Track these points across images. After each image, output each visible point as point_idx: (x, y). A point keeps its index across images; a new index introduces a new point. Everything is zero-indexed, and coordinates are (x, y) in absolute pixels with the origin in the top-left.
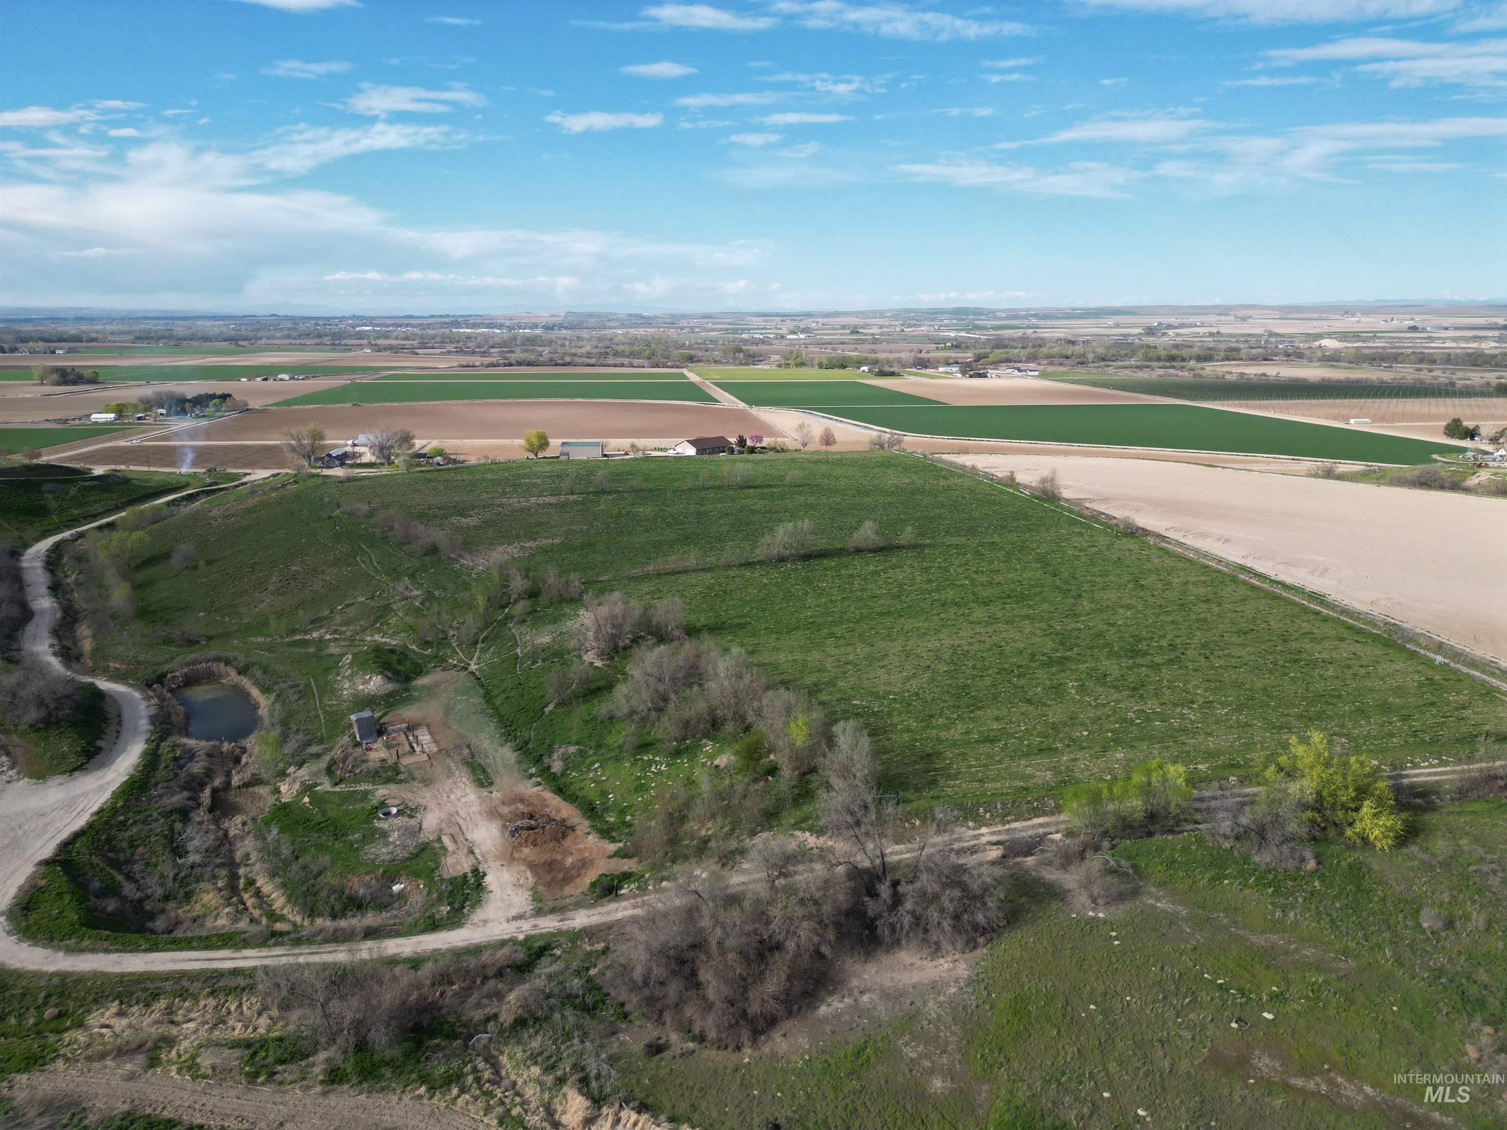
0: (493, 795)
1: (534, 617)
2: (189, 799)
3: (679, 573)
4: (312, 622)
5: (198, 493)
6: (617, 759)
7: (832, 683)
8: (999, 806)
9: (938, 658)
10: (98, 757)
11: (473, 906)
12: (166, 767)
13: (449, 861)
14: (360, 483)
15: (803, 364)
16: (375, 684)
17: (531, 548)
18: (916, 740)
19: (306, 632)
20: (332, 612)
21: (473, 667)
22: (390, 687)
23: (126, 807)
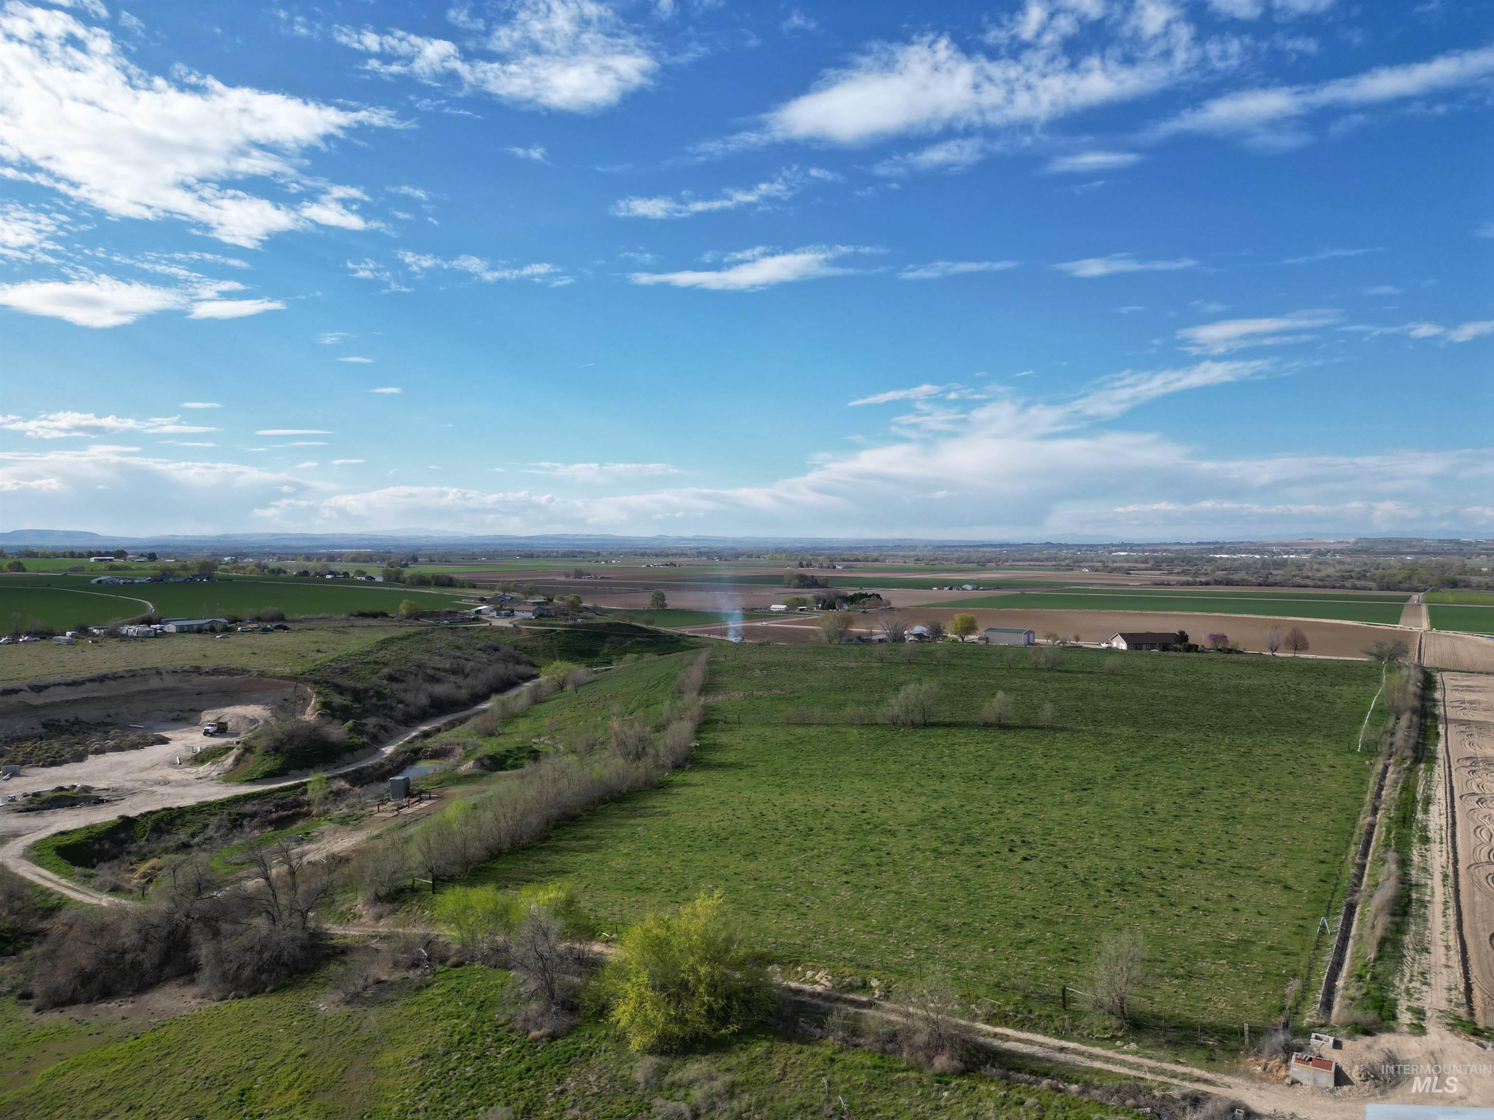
10: (276, 778)
16: (467, 766)
22: (475, 771)
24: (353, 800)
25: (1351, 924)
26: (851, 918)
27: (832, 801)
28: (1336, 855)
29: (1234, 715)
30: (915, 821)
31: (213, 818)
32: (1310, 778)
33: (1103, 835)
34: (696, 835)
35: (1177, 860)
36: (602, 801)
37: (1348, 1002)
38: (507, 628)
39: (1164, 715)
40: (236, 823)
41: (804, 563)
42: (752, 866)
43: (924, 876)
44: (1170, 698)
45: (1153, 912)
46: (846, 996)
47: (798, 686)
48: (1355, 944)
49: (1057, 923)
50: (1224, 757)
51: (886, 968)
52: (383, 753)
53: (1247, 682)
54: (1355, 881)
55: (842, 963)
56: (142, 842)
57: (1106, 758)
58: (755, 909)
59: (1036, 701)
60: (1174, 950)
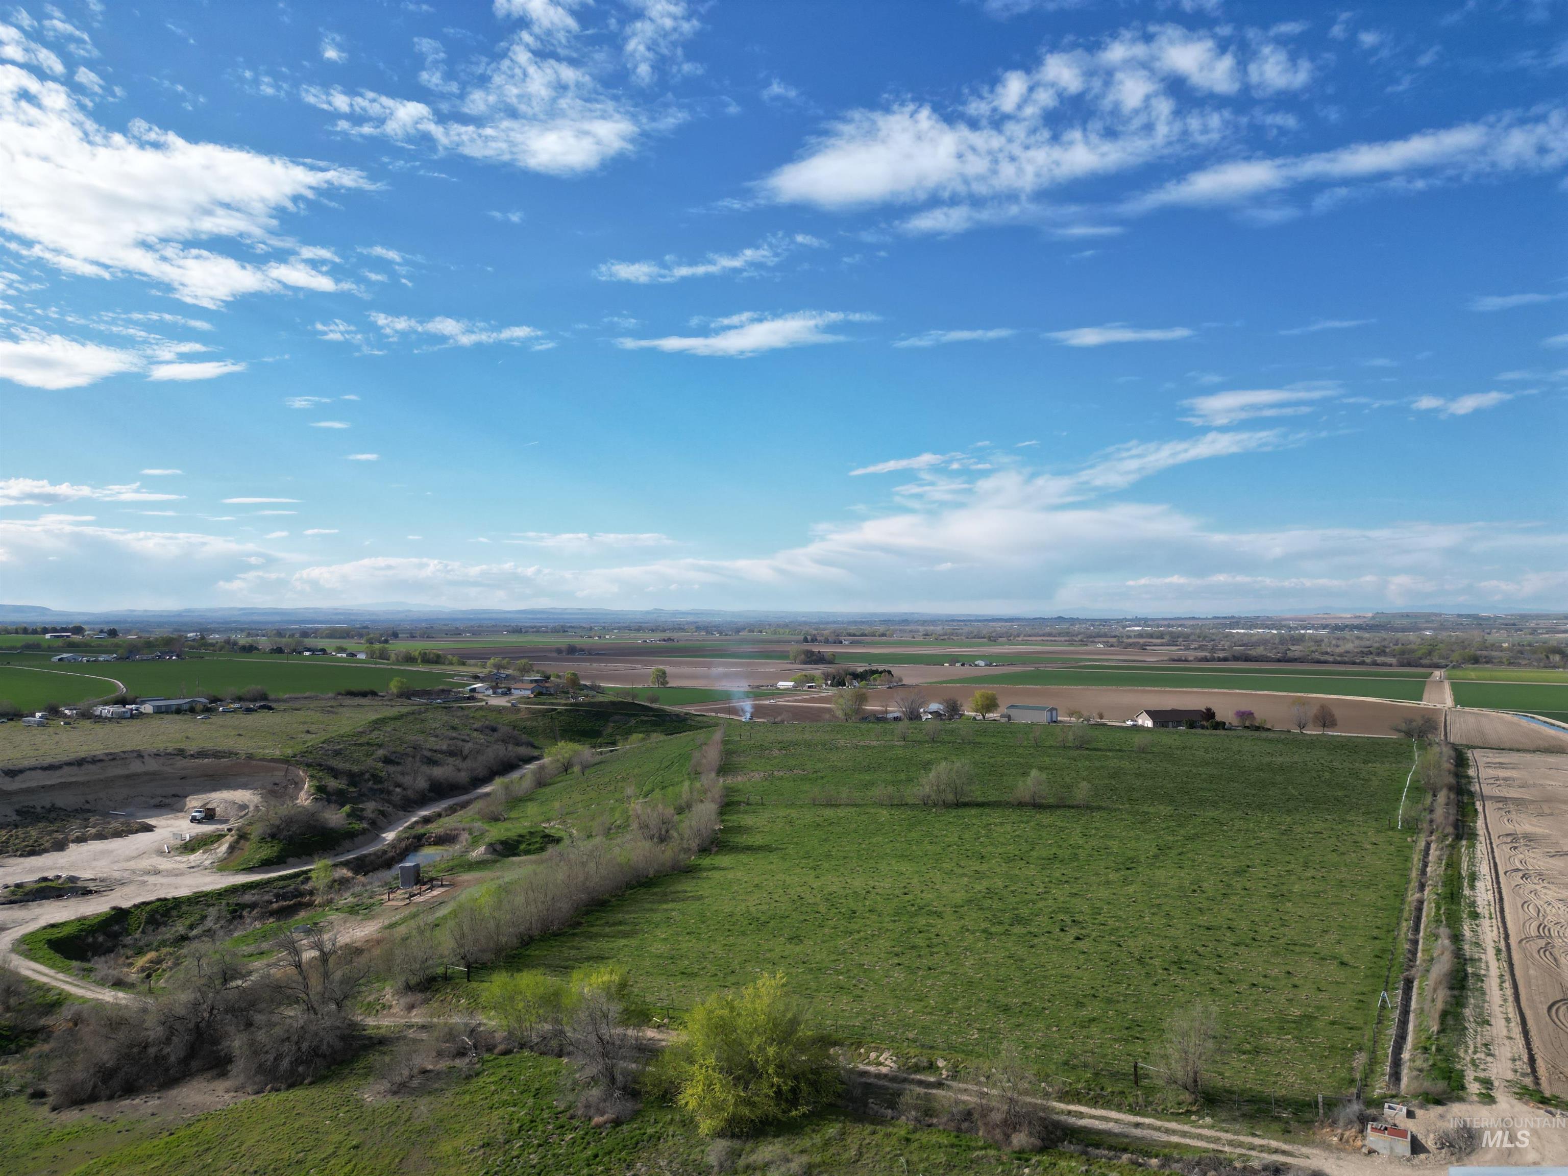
10: (273, 866)
24: (358, 889)
25: (1410, 999)
26: (908, 1000)
27: (871, 883)
28: (1388, 931)
29: (1270, 793)
30: (960, 902)
31: (211, 908)
32: (1353, 855)
33: (1153, 914)
34: (734, 920)
35: (1230, 938)
36: (629, 886)
37: (1415, 1073)
38: (504, 708)
39: (1201, 793)
40: (236, 914)
41: (809, 637)
42: (798, 949)
43: (977, 957)
44: (1204, 776)
45: (1213, 989)
46: (913, 1076)
47: (820, 765)
48: (1417, 1018)
49: (1118, 1002)
50: (1266, 835)
51: (951, 1048)
52: (384, 839)
53: (1280, 760)
54: (1410, 956)
55: (906, 1044)
56: (137, 935)
57: (1147, 837)
58: (808, 992)
59: (1067, 779)
60: (1238, 1026)
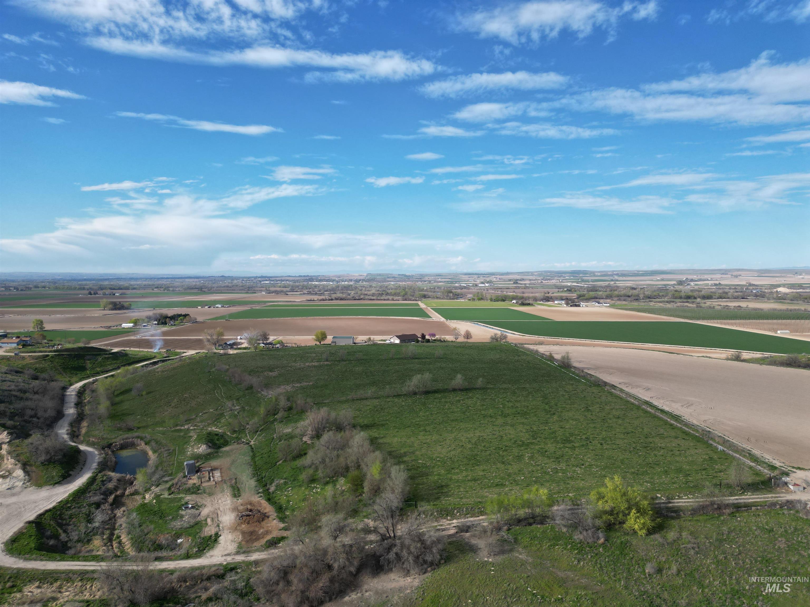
0: (238, 501)
1: (287, 420)
2: (103, 499)
3: (363, 399)
4: (186, 421)
5: (158, 361)
6: (300, 486)
7: (413, 453)
8: (464, 509)
9: (470, 442)
10: (68, 479)
11: (209, 550)
12: (97, 484)
13: (207, 529)
14: (229, 356)
15: (482, 299)
16: (202, 449)
17: (297, 387)
18: (440, 479)
19: (182, 426)
20: (196, 417)
21: (252, 443)
22: (209, 451)
23: (73, 500)
38: (11, 357)
